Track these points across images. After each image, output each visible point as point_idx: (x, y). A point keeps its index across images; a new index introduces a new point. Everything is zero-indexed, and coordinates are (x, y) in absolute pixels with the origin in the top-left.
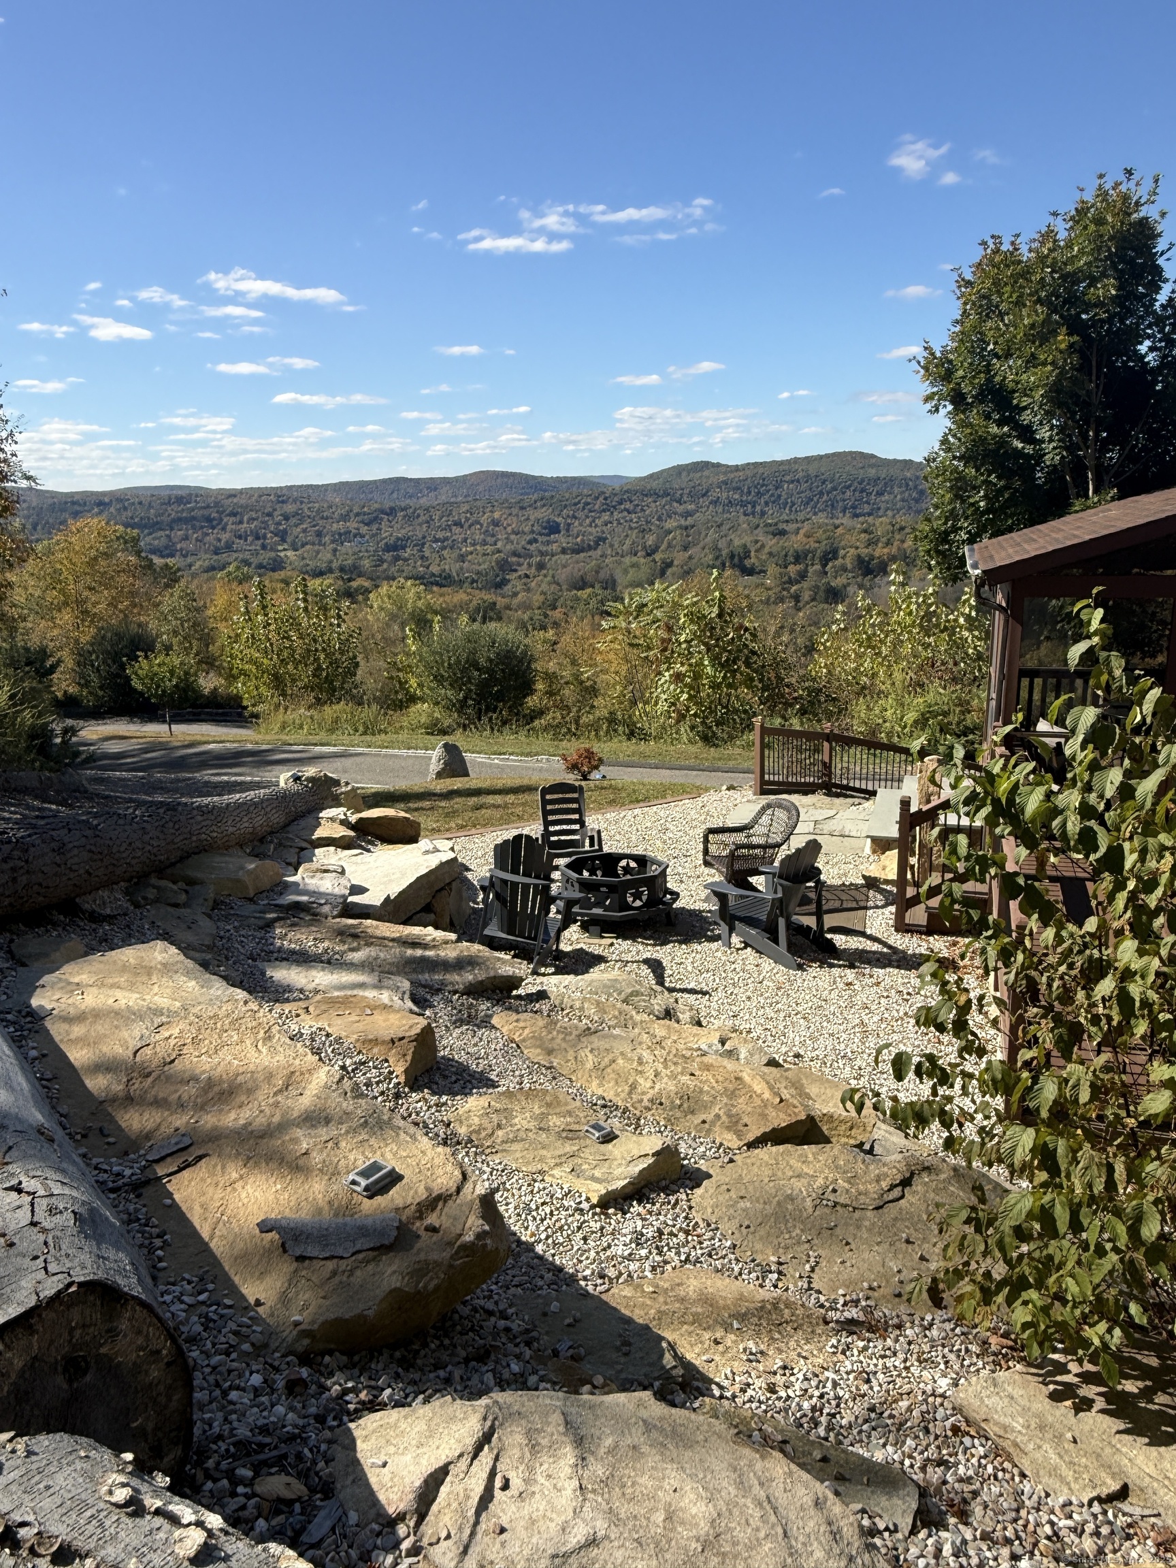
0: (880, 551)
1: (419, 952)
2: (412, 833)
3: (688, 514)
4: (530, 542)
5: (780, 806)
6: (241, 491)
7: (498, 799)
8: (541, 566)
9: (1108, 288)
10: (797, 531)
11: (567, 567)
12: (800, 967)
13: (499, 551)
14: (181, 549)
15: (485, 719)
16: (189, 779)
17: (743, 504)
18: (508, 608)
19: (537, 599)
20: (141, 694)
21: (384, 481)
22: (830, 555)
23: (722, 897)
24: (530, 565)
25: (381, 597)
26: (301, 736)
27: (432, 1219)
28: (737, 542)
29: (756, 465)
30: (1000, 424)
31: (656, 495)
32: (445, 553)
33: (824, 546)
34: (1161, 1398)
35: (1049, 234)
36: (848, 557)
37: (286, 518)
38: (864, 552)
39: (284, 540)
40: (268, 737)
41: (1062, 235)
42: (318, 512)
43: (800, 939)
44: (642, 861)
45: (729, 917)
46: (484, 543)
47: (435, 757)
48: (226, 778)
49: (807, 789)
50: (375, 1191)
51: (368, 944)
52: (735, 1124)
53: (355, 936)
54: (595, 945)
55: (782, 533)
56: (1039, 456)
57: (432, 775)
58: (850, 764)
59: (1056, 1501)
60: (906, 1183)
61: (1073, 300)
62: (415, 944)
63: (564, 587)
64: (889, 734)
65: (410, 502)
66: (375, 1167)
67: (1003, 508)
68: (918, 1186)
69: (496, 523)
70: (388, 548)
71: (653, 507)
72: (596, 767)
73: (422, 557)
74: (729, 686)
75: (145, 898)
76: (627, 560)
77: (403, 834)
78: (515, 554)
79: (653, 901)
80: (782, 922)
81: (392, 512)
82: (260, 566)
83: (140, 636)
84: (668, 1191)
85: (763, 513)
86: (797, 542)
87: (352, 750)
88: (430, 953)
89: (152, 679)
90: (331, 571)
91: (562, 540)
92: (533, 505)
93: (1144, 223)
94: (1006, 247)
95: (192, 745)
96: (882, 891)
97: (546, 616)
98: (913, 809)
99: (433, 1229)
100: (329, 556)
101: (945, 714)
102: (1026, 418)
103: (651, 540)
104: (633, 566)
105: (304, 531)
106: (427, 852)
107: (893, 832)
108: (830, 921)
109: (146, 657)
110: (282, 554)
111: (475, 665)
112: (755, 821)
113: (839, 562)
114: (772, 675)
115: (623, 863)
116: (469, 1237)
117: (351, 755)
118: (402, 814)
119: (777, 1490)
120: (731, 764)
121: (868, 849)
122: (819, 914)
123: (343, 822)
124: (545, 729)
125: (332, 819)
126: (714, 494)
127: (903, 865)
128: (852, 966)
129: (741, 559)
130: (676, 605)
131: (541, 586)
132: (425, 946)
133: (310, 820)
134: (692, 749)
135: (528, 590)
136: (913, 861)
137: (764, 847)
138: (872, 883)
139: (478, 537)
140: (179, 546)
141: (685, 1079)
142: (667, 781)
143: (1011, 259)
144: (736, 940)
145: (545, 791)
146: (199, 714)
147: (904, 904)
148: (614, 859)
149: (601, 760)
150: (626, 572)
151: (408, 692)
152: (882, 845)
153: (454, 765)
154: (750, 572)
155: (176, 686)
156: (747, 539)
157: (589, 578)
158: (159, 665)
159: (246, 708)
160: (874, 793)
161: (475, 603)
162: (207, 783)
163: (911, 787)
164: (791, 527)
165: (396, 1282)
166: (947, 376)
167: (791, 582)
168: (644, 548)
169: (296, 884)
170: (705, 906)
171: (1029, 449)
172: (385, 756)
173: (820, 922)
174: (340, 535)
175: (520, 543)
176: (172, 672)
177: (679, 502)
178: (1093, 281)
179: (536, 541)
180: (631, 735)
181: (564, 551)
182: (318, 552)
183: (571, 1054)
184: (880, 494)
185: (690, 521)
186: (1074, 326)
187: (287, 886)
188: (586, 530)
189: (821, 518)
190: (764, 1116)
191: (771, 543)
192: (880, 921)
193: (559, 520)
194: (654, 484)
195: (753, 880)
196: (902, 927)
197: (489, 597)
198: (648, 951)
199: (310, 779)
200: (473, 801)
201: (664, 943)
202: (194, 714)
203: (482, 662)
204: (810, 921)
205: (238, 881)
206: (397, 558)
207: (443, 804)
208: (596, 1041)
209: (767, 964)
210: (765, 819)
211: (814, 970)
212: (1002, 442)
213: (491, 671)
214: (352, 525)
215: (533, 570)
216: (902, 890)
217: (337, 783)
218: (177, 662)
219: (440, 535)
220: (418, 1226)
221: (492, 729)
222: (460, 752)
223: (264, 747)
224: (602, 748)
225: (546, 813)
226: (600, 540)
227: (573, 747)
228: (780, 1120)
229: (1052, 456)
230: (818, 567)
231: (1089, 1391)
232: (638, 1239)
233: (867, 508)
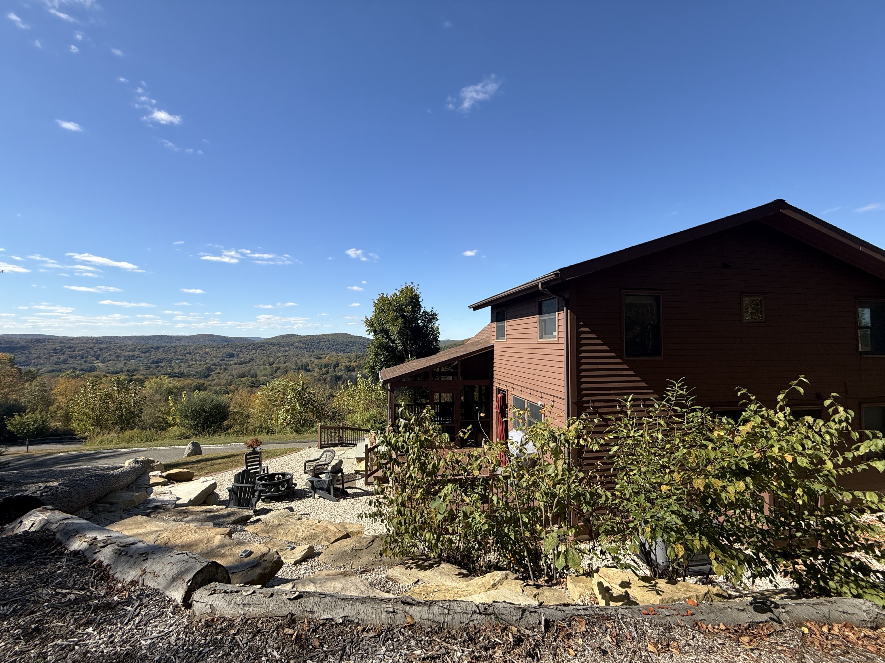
0: (353, 364)
1: (212, 514)
2: (190, 477)
3: (286, 351)
4: (221, 360)
5: (329, 451)
6: (77, 338)
7: (220, 461)
8: (225, 369)
9: (409, 309)
10: (325, 357)
11: (236, 370)
12: (338, 501)
13: (207, 364)
14: (34, 363)
15: (206, 431)
16: (49, 471)
17: (306, 348)
18: (210, 385)
19: (223, 382)
20: (13, 433)
21: (155, 336)
22: (337, 365)
23: (312, 482)
24: (221, 369)
25: (150, 384)
26: (112, 445)
27: (264, 558)
28: (304, 361)
29: (310, 336)
30: (386, 339)
31: (274, 345)
32: (182, 364)
33: (334, 363)
34: (426, 563)
35: (395, 294)
36: (342, 366)
37: (101, 350)
38: (348, 364)
39: (97, 359)
40: (93, 447)
41: (398, 294)
42: (119, 348)
43: (337, 492)
44: (284, 475)
45: (315, 487)
46: (201, 361)
47: (188, 448)
48: (71, 468)
49: (335, 445)
50: (246, 556)
51: (191, 515)
52: (327, 539)
53: (186, 513)
54: (268, 506)
55: (320, 358)
56: (397, 347)
57: (185, 455)
58: (348, 436)
59: (406, 586)
60: (373, 541)
61: (402, 310)
62: (210, 512)
63: (235, 377)
64: (359, 425)
65: (168, 345)
66: (246, 551)
67: (389, 360)
68: (375, 541)
69: (206, 353)
70: (153, 362)
71: (272, 349)
72: (259, 445)
73: (170, 366)
74: (305, 412)
75: (98, 511)
76: (262, 367)
77: (187, 478)
78: (214, 365)
79: (289, 487)
80: (332, 487)
81: (158, 348)
82: (82, 370)
83: (14, 406)
84: (312, 558)
85: (313, 351)
86: (325, 360)
87: (142, 449)
88: (217, 513)
89: (21, 425)
90: (122, 371)
91: (235, 360)
92: (224, 347)
93: (416, 295)
94: (385, 296)
95: (48, 454)
96: (360, 474)
97: (227, 388)
98: (369, 447)
99: (265, 561)
100: (122, 366)
101: (376, 417)
102: (393, 338)
103: (271, 360)
104: (264, 369)
105: (110, 355)
106: (204, 482)
107: (363, 455)
108: (346, 485)
109: (19, 415)
110: (95, 365)
111: (204, 410)
112: (321, 457)
113: (339, 367)
114: (320, 408)
115: (277, 476)
116: (276, 559)
117: (141, 451)
118: (186, 470)
119: (354, 581)
120: (306, 440)
121: (355, 462)
122: (343, 484)
123: (160, 476)
124: (233, 433)
125: (155, 476)
126: (296, 345)
127: (366, 465)
128: (353, 498)
129: (305, 367)
130: (287, 386)
131: (225, 377)
132: (214, 512)
133: (145, 477)
134: (292, 436)
135: (219, 378)
136: (369, 464)
137: (325, 465)
138: (357, 472)
139: (198, 358)
140: (33, 361)
141: (312, 531)
142: (286, 448)
143: (386, 299)
144: (317, 496)
145: (247, 455)
146: (45, 440)
147: (367, 477)
148: (273, 475)
149: (261, 443)
150: (261, 371)
151: (167, 423)
152: (359, 460)
153: (196, 450)
154: (309, 371)
155: (37, 428)
156: (307, 360)
157: (246, 374)
158: (27, 418)
159: (77, 435)
160: (356, 445)
161: (195, 384)
162: (61, 472)
163: (367, 441)
164: (323, 356)
165: (260, 572)
166: (372, 326)
167: (323, 374)
168: (269, 363)
169: (154, 499)
170: (305, 487)
171: (394, 346)
172: (159, 450)
173: (343, 486)
174: (129, 357)
175: (216, 361)
176: (35, 422)
177: (283, 347)
178: (406, 307)
179: (224, 360)
180: (268, 432)
181: (236, 364)
182: (116, 364)
183: (275, 531)
184: (352, 346)
185: (286, 354)
186: (403, 317)
187: (150, 500)
188: (245, 356)
189: (333, 353)
190: (335, 536)
191: (316, 361)
192: (360, 483)
193: (235, 352)
194: (273, 341)
195: (320, 476)
196: (367, 484)
197: (202, 381)
198: (288, 505)
199: (142, 461)
200: (209, 463)
201: (292, 501)
202: (42, 440)
203: (207, 409)
204: (340, 486)
205: (132, 501)
206: (158, 367)
207: (196, 465)
208: (283, 527)
209: (327, 502)
210: (324, 456)
211: (342, 501)
212: (387, 344)
213: (210, 413)
214: (136, 353)
215: (222, 371)
216: (366, 472)
217: (153, 462)
218: (39, 416)
219: (180, 357)
220: (261, 561)
221: (209, 435)
222: (199, 445)
223: (92, 452)
224: (260, 438)
225: (247, 463)
226: (251, 360)
227: (250, 439)
228: (339, 535)
229: (400, 348)
230: (332, 369)
231: (413, 566)
232: (306, 569)
233: (348, 350)
